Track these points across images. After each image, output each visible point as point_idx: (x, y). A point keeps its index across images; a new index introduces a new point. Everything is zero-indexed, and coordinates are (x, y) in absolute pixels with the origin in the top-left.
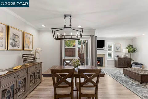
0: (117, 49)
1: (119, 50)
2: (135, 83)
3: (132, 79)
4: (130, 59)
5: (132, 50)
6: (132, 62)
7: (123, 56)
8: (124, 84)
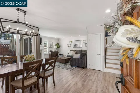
0: (50, 46)
1: (52, 47)
2: (63, 65)
3: (61, 63)
4: (58, 52)
5: (58, 46)
6: (58, 54)
7: (54, 51)
8: (59, 67)
